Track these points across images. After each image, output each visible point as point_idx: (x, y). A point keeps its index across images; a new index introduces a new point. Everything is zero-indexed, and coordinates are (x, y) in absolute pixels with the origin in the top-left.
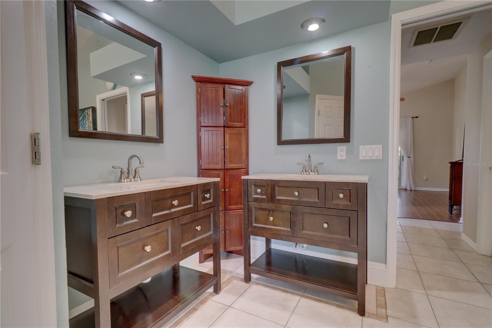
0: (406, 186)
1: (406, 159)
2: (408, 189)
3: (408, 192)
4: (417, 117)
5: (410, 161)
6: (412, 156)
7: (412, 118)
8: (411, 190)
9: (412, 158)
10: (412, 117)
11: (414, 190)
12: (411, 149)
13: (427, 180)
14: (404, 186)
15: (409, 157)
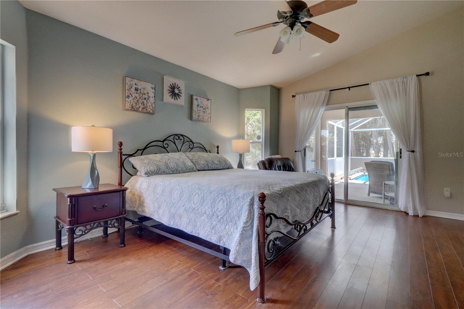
0: (406, 207)
1: (405, 154)
2: (411, 213)
3: (411, 219)
4: (427, 74)
5: (415, 159)
6: (418, 149)
7: (417, 76)
8: (416, 216)
9: (418, 154)
10: (418, 74)
11: (423, 216)
12: (415, 136)
13: (451, 196)
14: (402, 207)
15: (413, 151)
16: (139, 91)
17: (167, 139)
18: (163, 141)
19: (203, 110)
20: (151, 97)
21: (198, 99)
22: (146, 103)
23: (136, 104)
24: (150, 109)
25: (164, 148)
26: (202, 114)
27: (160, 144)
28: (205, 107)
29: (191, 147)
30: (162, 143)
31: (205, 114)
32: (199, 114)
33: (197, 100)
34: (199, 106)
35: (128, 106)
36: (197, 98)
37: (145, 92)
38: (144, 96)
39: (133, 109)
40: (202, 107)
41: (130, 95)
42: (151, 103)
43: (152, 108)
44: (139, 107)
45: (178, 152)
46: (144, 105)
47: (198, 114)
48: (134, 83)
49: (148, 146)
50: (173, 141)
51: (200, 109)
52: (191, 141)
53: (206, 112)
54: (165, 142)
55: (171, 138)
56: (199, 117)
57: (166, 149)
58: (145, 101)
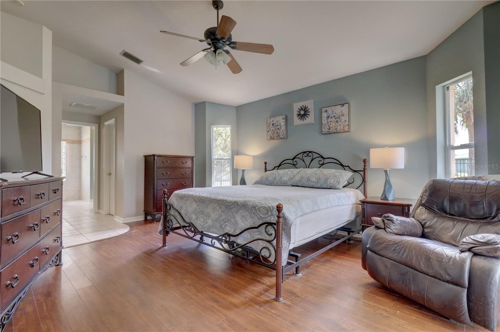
16: (275, 125)
17: (296, 157)
18: (293, 159)
19: (335, 120)
20: (282, 126)
21: (328, 110)
22: (279, 131)
23: (273, 134)
24: (282, 136)
25: (294, 165)
26: (334, 125)
27: (291, 161)
28: (339, 115)
29: (321, 163)
30: (292, 160)
31: (339, 124)
32: (330, 125)
33: (326, 112)
34: (330, 117)
35: (269, 137)
36: (326, 110)
37: (279, 124)
38: (278, 127)
39: (272, 138)
40: (334, 117)
41: (269, 130)
42: (282, 131)
43: (283, 135)
44: (275, 136)
45: (307, 168)
46: (278, 133)
47: (329, 127)
48: (271, 121)
49: (282, 164)
50: (302, 158)
51: (331, 120)
52: (322, 157)
53: (340, 121)
54: (295, 160)
55: (300, 156)
56: (329, 129)
57: (295, 165)
58: (278, 131)
